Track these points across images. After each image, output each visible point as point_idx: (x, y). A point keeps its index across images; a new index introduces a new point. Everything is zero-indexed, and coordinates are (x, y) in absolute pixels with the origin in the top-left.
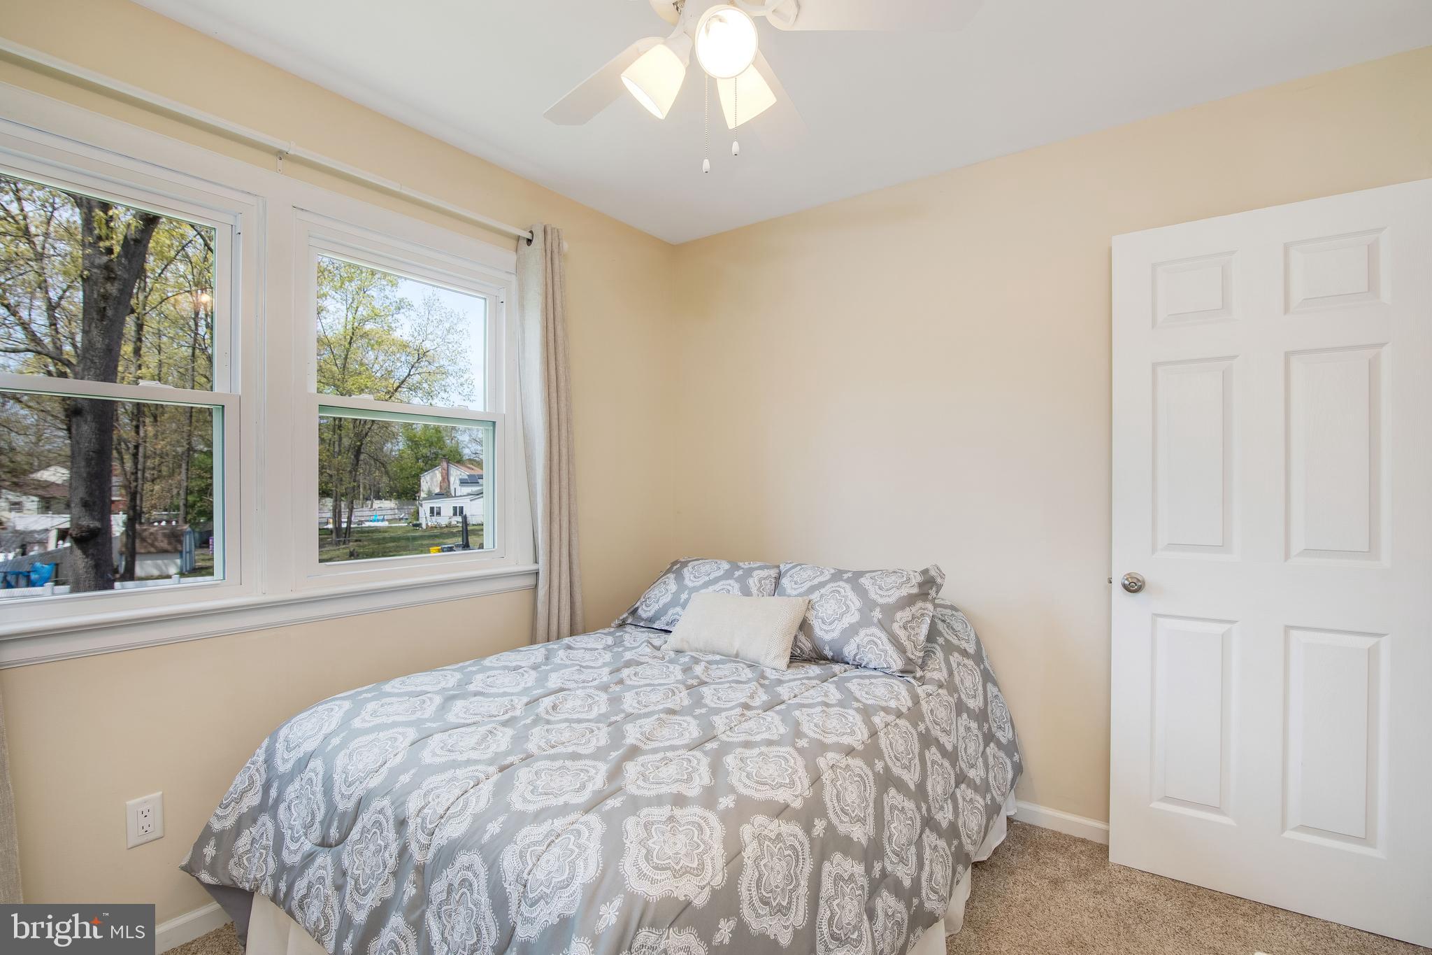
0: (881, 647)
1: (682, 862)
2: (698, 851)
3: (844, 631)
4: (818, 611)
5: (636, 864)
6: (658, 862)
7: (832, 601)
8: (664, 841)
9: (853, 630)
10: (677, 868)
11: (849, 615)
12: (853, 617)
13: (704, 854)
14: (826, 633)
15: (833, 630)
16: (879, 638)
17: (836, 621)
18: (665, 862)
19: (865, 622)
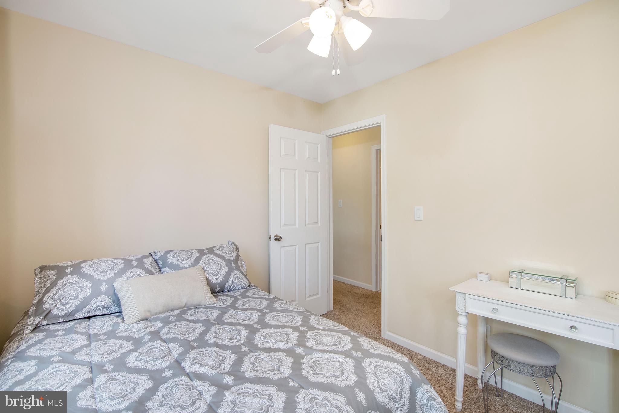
0: (241, 278)
3: (225, 276)
4: (208, 271)
7: (211, 264)
9: (228, 275)
11: (223, 268)
12: (225, 269)
14: (217, 280)
15: (220, 277)
16: (239, 275)
17: (219, 273)
19: (231, 270)
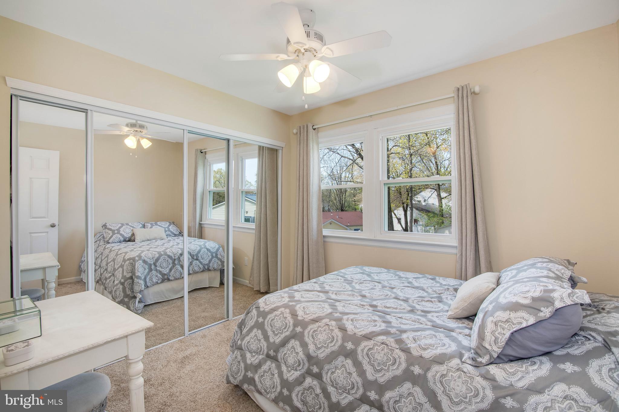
1: (375, 363)
2: (383, 367)
5: (365, 347)
6: (370, 354)
8: (379, 352)
10: (372, 362)
13: (384, 370)
18: (371, 357)
